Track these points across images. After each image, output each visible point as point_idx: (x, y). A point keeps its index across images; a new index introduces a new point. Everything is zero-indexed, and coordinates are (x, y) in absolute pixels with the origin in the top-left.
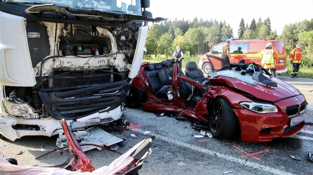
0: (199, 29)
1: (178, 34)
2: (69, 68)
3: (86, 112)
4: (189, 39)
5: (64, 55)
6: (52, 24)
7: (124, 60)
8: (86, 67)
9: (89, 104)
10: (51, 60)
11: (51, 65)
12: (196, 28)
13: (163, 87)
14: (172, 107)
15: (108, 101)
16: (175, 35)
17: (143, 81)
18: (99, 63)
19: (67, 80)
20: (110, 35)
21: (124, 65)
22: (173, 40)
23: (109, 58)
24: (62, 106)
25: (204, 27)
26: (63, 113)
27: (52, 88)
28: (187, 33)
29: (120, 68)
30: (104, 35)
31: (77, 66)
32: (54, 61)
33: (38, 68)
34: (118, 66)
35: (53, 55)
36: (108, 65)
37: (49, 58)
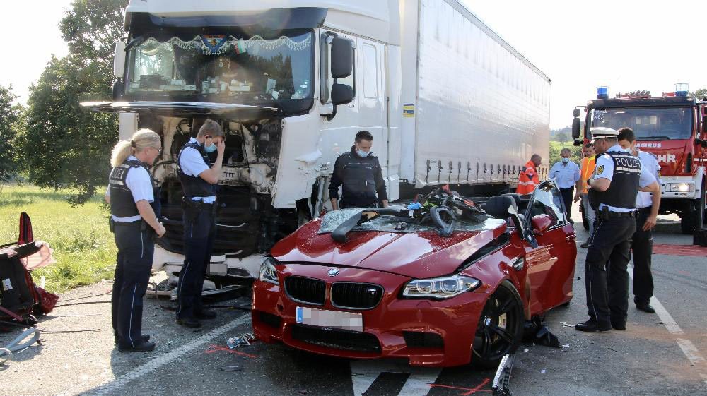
7: (269, 175)
11: (163, 173)
20: (246, 132)
21: (268, 184)
29: (261, 188)
34: (255, 183)
35: (167, 160)
36: (240, 180)
37: (161, 164)
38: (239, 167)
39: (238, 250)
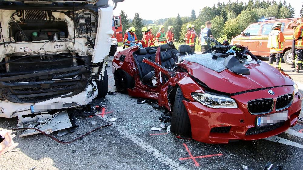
0: (252, 10)
1: (232, 17)
2: (23, 53)
3: (47, 96)
4: (241, 22)
5: (17, 40)
6: (1, 11)
7: (86, 44)
8: (42, 52)
9: (48, 89)
10: (2, 46)
11: (4, 51)
12: (250, 10)
13: (150, 72)
14: (154, 94)
15: (69, 86)
16: (227, 18)
17: (131, 66)
18: (56, 48)
19: (24, 65)
20: (68, 19)
21: (86, 50)
22: (225, 23)
23: (67, 42)
24: (19, 90)
25: (261, 8)
26: (20, 96)
27: (9, 72)
28: (239, 15)
29: (82, 52)
30: (62, 19)
31: (31, 51)
32: (5, 46)
34: (78, 50)
35: (5, 41)
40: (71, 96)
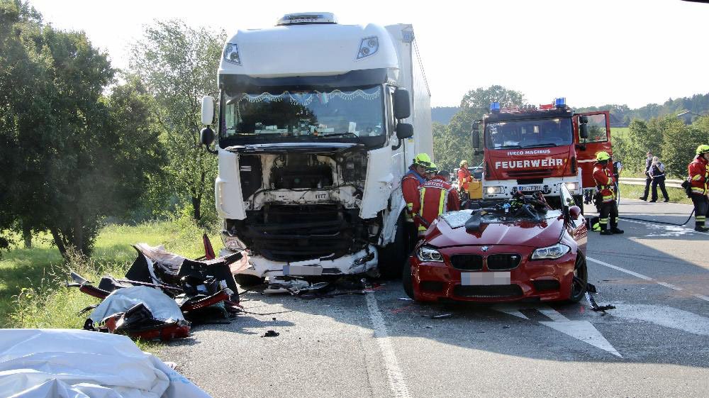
2: (281, 202)
5: (278, 187)
7: (354, 194)
8: (302, 202)
10: (262, 193)
11: (263, 199)
15: (331, 245)
18: (318, 197)
20: (333, 163)
21: (354, 201)
23: (331, 191)
26: (276, 252)
27: (267, 222)
29: (348, 204)
30: (327, 164)
31: (291, 200)
32: (265, 194)
33: (250, 201)
34: (344, 201)
35: (265, 188)
36: (330, 200)
37: (261, 191)
38: (329, 189)
39: (331, 254)
40: (332, 259)
